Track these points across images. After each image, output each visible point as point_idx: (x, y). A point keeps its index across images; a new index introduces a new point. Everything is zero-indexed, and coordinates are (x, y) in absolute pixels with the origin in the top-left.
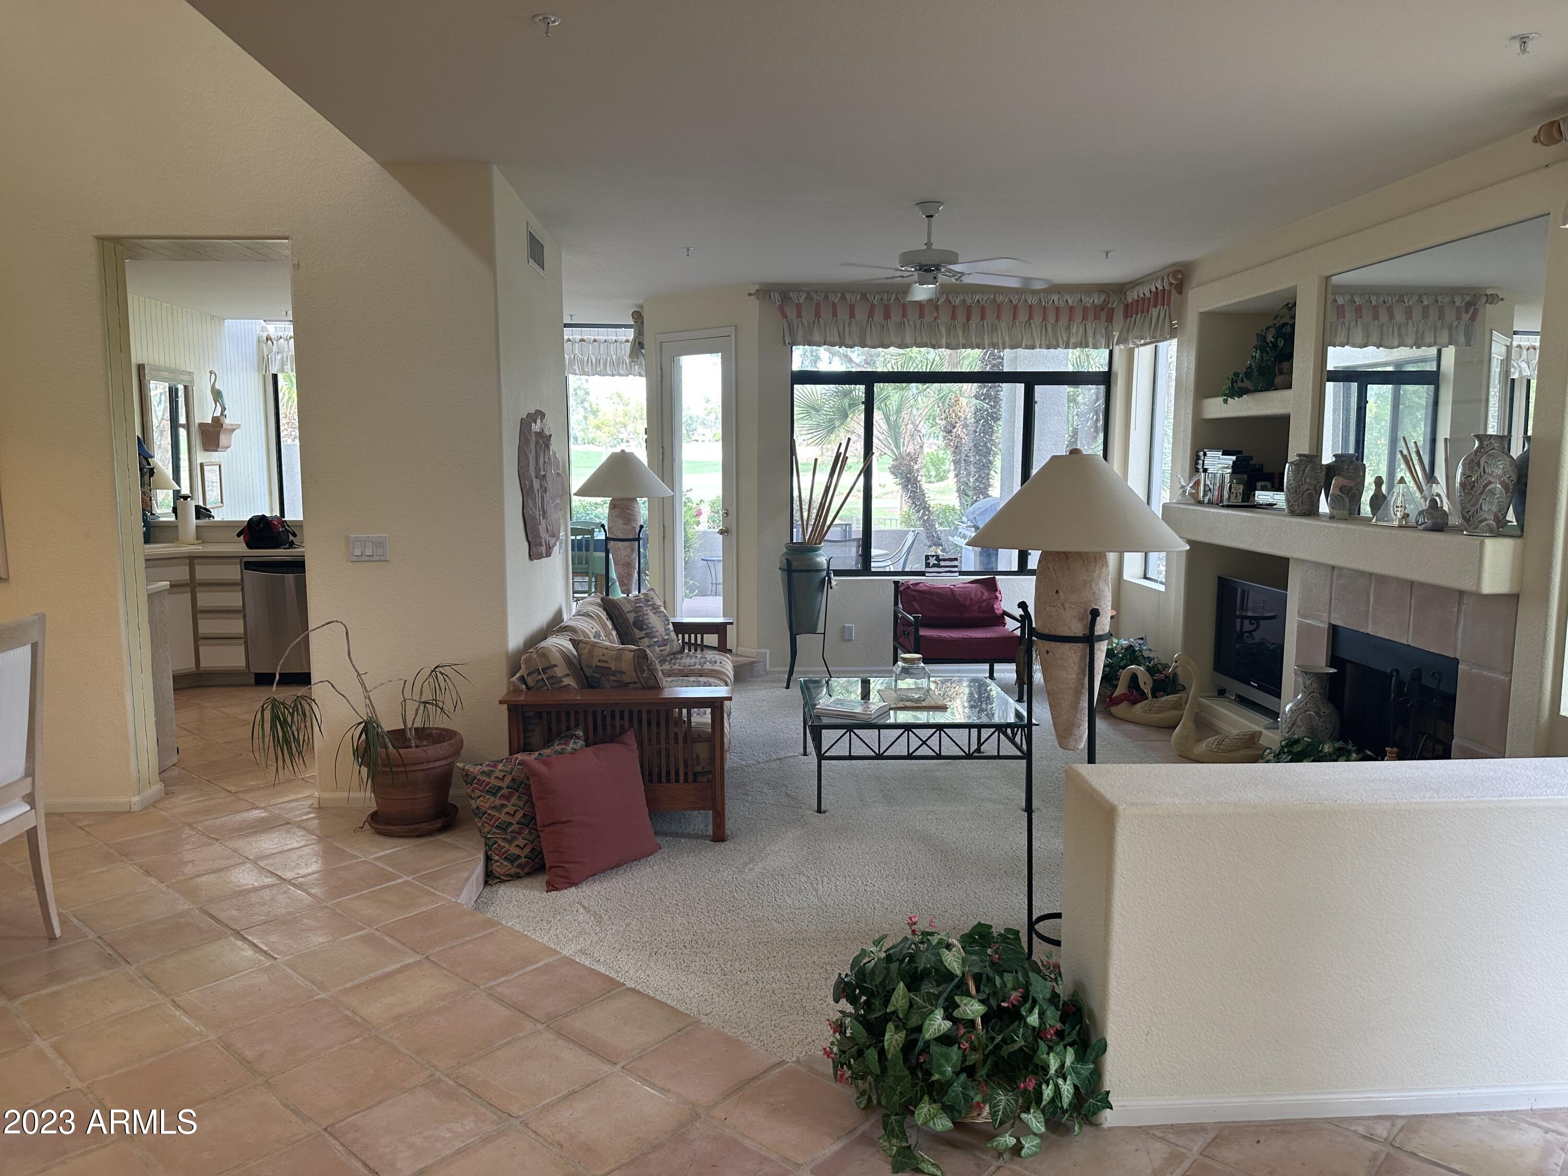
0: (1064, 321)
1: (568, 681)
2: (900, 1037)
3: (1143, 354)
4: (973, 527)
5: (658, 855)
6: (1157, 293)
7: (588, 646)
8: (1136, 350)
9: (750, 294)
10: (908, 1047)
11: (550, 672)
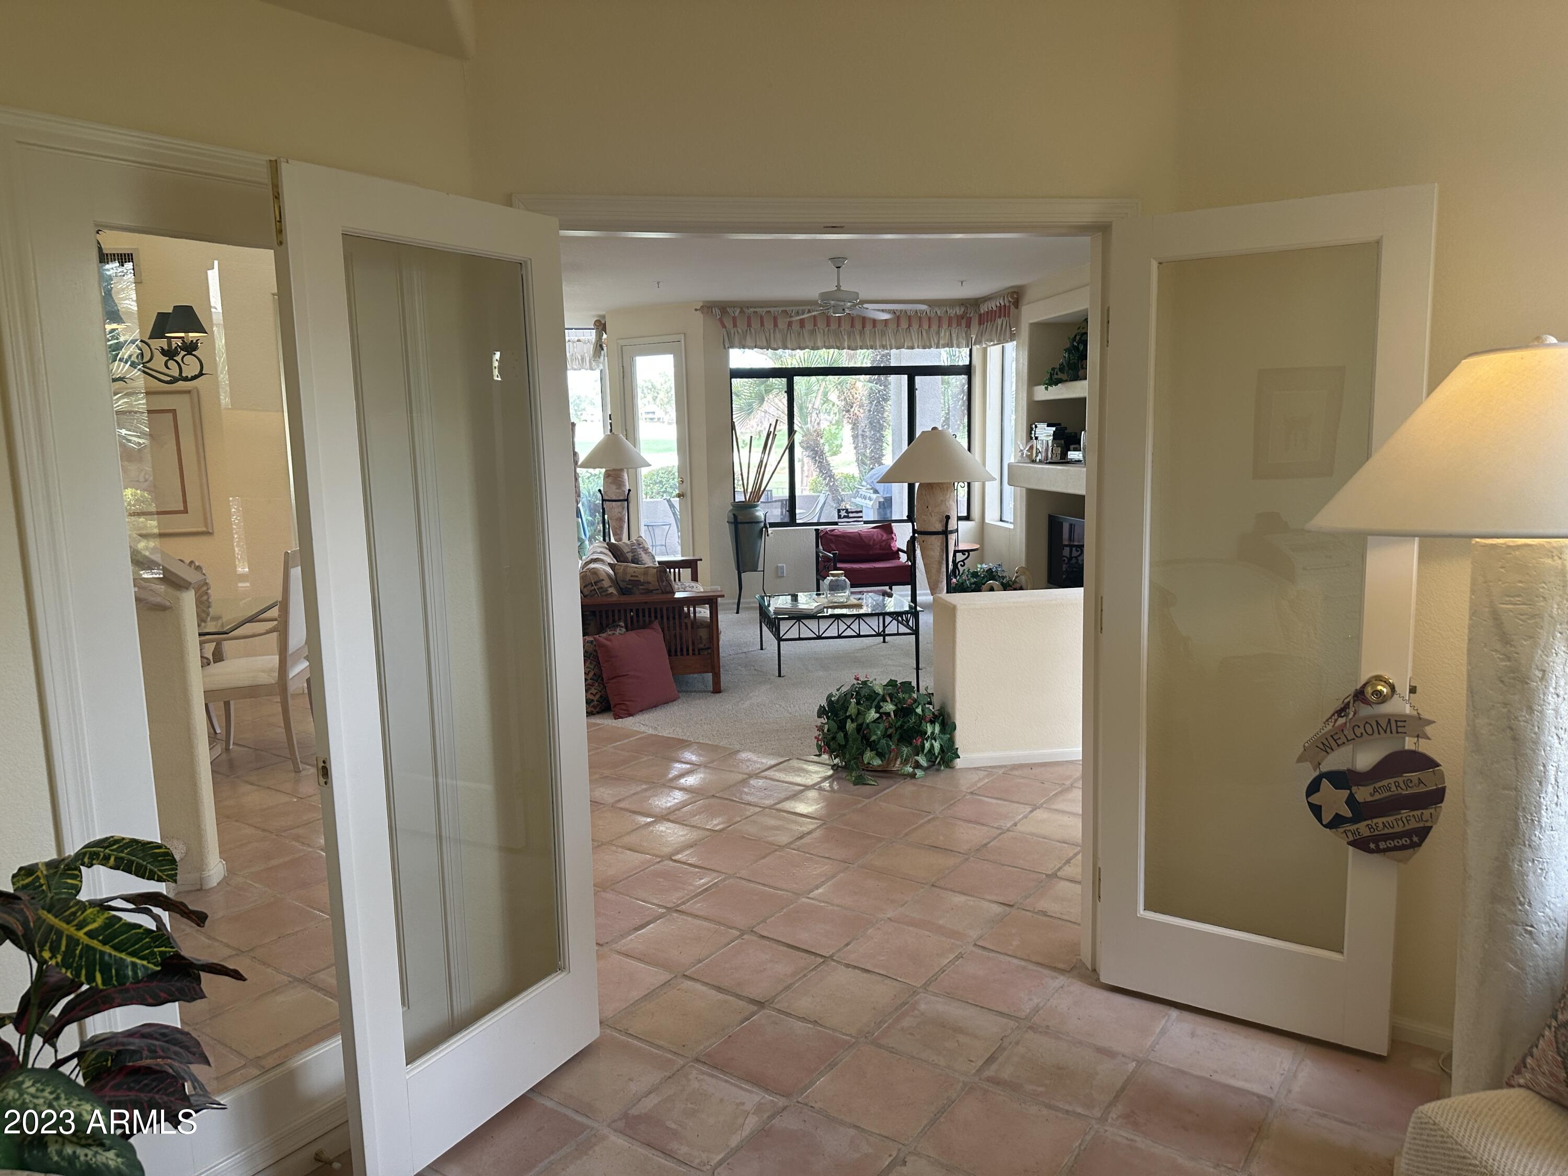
0: (935, 327)
1: (612, 590)
2: (854, 725)
3: (994, 351)
4: (872, 489)
5: (680, 701)
6: (1000, 307)
7: (622, 568)
8: (989, 349)
9: (696, 310)
10: (859, 729)
11: (599, 585)
